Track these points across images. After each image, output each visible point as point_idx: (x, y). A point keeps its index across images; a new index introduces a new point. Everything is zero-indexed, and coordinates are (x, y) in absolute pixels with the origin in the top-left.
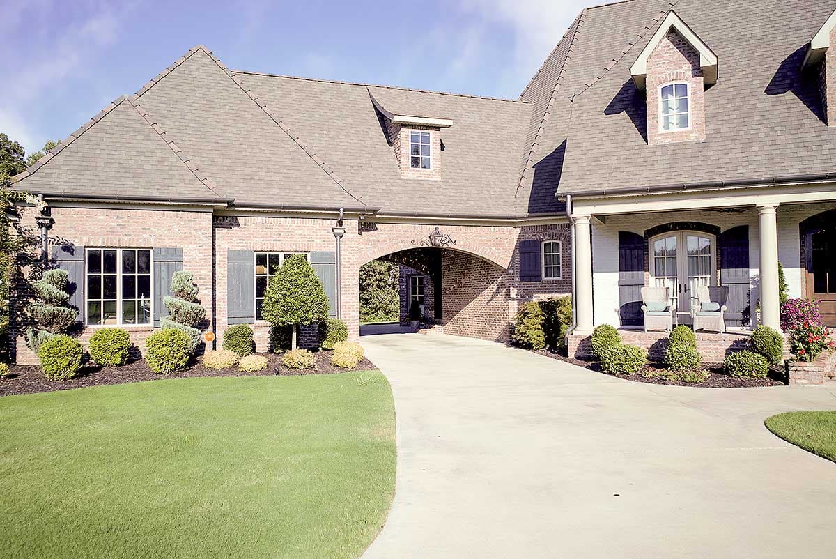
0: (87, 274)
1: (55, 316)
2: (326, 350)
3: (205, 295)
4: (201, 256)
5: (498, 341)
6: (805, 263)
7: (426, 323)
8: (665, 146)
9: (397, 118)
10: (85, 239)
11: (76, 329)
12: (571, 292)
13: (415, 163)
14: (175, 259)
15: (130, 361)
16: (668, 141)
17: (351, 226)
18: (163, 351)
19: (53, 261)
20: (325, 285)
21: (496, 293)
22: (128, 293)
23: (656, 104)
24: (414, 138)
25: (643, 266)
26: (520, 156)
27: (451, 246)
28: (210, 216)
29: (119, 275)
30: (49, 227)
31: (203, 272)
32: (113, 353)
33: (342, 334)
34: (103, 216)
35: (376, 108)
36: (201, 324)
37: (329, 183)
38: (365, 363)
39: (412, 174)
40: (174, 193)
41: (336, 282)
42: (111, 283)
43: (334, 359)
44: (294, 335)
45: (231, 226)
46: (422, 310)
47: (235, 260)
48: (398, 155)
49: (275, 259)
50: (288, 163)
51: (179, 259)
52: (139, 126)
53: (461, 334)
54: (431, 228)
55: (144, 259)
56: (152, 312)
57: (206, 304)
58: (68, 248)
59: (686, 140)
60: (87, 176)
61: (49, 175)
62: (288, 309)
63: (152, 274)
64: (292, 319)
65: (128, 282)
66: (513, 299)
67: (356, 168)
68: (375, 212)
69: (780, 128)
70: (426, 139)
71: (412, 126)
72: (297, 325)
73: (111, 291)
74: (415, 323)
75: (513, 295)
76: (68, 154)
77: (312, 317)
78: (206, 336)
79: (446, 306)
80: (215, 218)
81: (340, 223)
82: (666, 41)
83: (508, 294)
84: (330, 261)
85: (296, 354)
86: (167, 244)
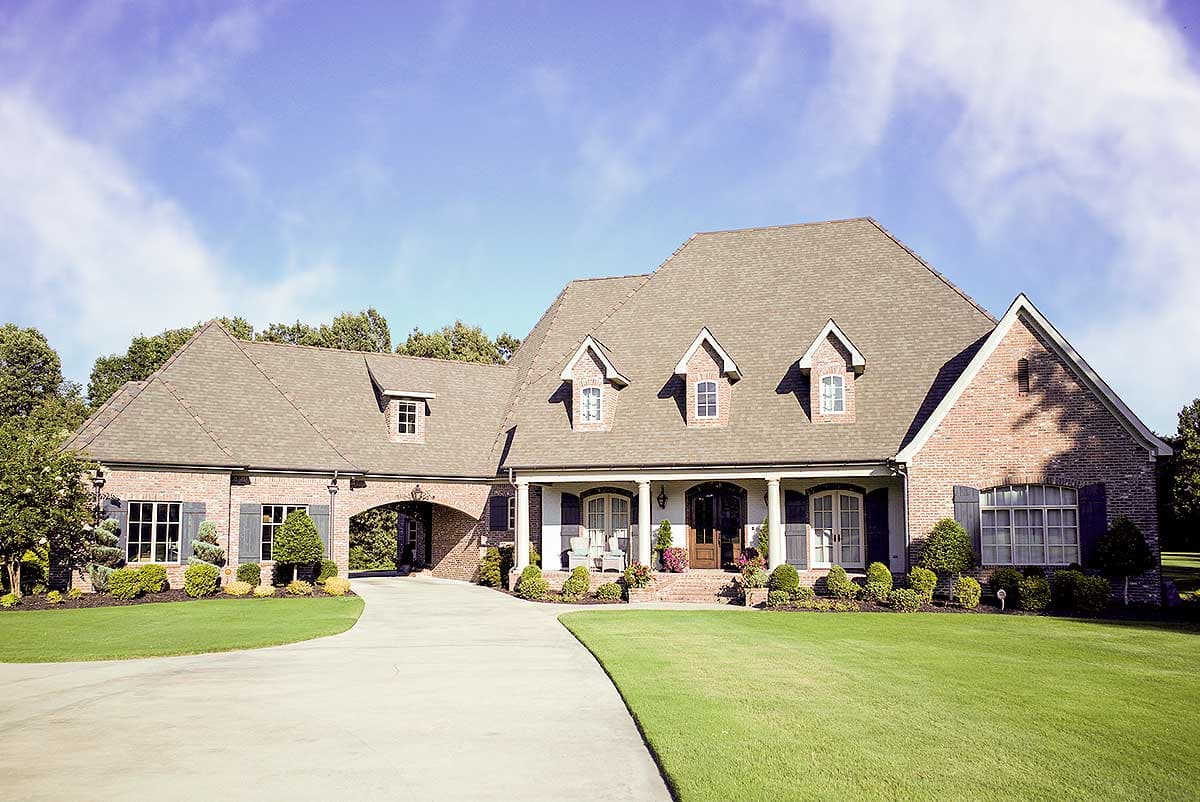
0: (128, 522)
1: (111, 554)
2: (320, 584)
3: (221, 539)
4: (221, 508)
5: (472, 582)
6: (689, 522)
7: (418, 567)
8: (584, 433)
9: (387, 392)
10: (129, 495)
11: (122, 564)
12: (513, 540)
13: (402, 429)
14: (199, 510)
15: (165, 591)
16: (586, 430)
17: (343, 484)
18: (199, 580)
19: (103, 512)
20: (321, 532)
21: (471, 541)
22: (161, 536)
23: (580, 399)
24: (402, 408)
25: (578, 521)
26: (498, 421)
27: (430, 500)
28: (228, 477)
29: (154, 523)
30: (101, 485)
31: (221, 521)
32: (156, 583)
33: (334, 572)
34: (142, 476)
35: (372, 381)
36: (221, 563)
37: (326, 449)
38: (349, 593)
39: (398, 438)
40: (201, 459)
41: (330, 530)
42: (147, 530)
43: (326, 588)
44: (295, 571)
45: (243, 484)
46: (415, 554)
47: (246, 510)
48: (388, 421)
49: (279, 511)
50: (292, 431)
51: (203, 510)
52: (168, 401)
53: (446, 577)
54: (413, 485)
55: (173, 510)
56: (179, 553)
57: (223, 547)
58: (116, 502)
59: (599, 429)
60: (131, 446)
61: (102, 445)
62: (292, 551)
63: (180, 523)
64: (294, 559)
65: (161, 530)
66: (484, 546)
67: (350, 433)
68: (365, 474)
69: (658, 426)
70: (412, 409)
71: (400, 398)
72: (298, 564)
73: (147, 536)
74: (407, 567)
75: (483, 542)
76: (114, 426)
77: (310, 559)
78: (222, 572)
79: (435, 551)
80: (232, 478)
81: (335, 482)
82: (587, 355)
83: (479, 542)
84: (325, 512)
85: (297, 584)
86: (194, 499)
